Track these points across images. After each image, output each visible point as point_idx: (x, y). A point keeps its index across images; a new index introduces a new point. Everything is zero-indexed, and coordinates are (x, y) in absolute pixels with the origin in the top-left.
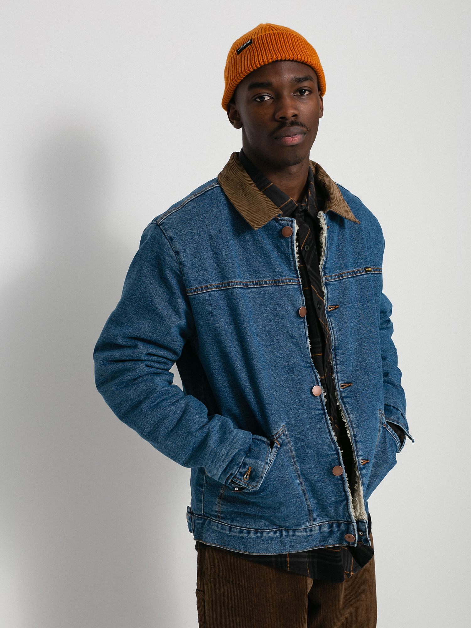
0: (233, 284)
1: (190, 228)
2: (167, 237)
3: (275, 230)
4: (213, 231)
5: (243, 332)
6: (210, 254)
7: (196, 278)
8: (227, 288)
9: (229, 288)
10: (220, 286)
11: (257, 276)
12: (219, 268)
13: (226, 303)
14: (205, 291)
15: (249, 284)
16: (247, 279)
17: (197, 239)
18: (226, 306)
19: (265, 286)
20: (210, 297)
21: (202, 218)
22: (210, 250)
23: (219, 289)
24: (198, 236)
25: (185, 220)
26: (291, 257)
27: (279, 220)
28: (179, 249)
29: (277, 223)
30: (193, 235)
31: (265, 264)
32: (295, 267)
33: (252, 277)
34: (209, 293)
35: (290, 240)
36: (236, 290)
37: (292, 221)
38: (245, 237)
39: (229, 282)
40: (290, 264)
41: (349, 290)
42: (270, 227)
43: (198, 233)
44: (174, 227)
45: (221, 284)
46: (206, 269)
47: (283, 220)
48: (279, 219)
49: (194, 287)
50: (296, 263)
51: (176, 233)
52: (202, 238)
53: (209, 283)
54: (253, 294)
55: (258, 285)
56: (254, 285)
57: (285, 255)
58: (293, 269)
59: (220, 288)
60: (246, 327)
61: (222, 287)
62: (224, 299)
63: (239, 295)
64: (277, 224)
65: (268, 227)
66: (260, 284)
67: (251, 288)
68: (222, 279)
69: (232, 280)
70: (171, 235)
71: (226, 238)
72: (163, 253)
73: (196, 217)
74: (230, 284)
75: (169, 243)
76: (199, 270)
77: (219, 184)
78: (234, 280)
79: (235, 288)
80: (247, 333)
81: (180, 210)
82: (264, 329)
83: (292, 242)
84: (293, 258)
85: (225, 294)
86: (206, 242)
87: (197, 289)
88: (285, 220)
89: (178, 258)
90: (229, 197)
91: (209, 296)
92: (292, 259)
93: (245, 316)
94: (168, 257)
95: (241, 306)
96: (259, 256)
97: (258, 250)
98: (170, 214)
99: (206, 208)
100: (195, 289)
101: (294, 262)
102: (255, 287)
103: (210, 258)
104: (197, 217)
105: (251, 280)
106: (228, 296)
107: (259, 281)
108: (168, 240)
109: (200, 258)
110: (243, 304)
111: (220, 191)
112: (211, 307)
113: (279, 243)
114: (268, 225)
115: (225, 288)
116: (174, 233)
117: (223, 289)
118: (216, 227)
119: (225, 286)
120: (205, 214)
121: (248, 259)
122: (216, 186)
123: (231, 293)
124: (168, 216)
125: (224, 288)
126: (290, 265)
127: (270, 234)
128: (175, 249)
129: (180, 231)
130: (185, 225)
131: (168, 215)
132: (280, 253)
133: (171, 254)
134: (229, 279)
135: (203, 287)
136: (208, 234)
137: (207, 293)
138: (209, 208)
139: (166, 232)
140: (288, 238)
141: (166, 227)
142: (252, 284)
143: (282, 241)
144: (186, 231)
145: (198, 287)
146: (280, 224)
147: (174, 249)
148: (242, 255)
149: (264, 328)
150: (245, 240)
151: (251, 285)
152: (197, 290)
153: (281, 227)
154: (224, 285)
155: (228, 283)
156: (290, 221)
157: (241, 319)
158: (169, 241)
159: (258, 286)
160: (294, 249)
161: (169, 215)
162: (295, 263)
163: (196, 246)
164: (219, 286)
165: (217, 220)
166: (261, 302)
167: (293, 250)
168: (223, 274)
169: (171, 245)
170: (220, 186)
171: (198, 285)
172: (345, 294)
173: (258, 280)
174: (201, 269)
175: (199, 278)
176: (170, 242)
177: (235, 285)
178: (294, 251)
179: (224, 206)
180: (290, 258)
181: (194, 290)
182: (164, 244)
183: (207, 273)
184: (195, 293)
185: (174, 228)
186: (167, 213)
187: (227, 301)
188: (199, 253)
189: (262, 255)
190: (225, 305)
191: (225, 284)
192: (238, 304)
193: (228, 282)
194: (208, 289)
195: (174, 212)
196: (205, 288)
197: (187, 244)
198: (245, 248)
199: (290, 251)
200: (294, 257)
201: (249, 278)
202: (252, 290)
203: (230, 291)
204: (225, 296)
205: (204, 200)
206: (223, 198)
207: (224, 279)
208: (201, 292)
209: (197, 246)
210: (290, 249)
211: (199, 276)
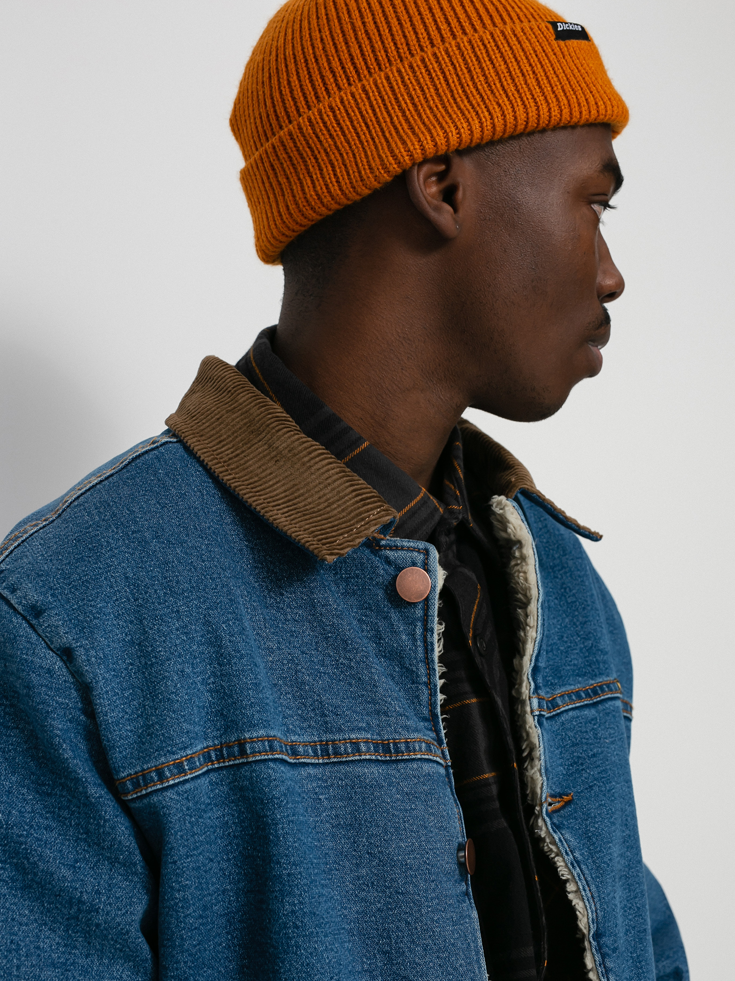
0: (258, 746)
1: (96, 563)
2: (20, 608)
3: (371, 579)
4: (180, 568)
5: (285, 923)
6: (178, 642)
7: (139, 737)
8: (237, 762)
9: (243, 763)
10: (213, 755)
11: (326, 723)
12: (208, 691)
13: (233, 816)
14: (171, 782)
15: (301, 749)
16: (295, 733)
17: (129, 600)
18: (234, 823)
19: (352, 761)
20: (189, 801)
21: (133, 532)
22: (177, 630)
23: (210, 767)
24: (129, 587)
25: (76, 545)
26: (422, 670)
27: (383, 546)
28: (67, 638)
29: (375, 555)
30: (111, 587)
31: (350, 684)
32: (432, 705)
33: (309, 726)
34: (187, 786)
35: (419, 613)
36: (268, 768)
37: (427, 552)
38: (282, 595)
39: (245, 739)
40: (417, 697)
41: (587, 744)
42: (354, 568)
43: (127, 578)
44: (41, 570)
45: (215, 750)
46: (169, 699)
47: (397, 547)
48: (383, 542)
49: (132, 772)
50: (436, 692)
51: (51, 588)
52: (146, 593)
53: (185, 748)
54: (315, 785)
55: (328, 755)
56: (318, 756)
57: (402, 666)
58: (426, 712)
59: (213, 764)
60: (295, 905)
61: (221, 757)
62: (226, 798)
63: (277, 786)
64: (376, 560)
65: (346, 570)
66: (337, 753)
67: (307, 764)
68: (218, 730)
69: (255, 735)
70: (34, 597)
71: (225, 590)
72: (18, 670)
73: (113, 531)
74: (248, 746)
75: (32, 626)
76: (144, 706)
77: (174, 435)
78: (262, 732)
79: (265, 760)
80: (297, 927)
81: (56, 522)
82: (346, 912)
83: (426, 620)
84: (429, 674)
85: (230, 783)
86: (160, 604)
87: (144, 776)
88: (402, 548)
89: (75, 672)
90: (218, 469)
91: (187, 798)
92: (424, 679)
93: (296, 866)
94: (39, 675)
95: (283, 829)
96: (330, 657)
97: (327, 638)
98: (23, 542)
99: (145, 502)
100: (137, 778)
101: (430, 689)
102: (321, 761)
103: (180, 656)
104: (117, 528)
105: (306, 738)
106: (242, 789)
107: (333, 741)
108: (24, 618)
109: (146, 663)
110: (291, 818)
111: (181, 451)
112: (192, 840)
113: (382, 625)
114: (345, 562)
115: (231, 763)
116: (43, 590)
117: (222, 765)
118: (186, 553)
119: (231, 755)
120: (142, 518)
121: (297, 664)
122: (166, 440)
123: (252, 778)
124: (15, 548)
125: (227, 764)
126: (416, 701)
127: (354, 593)
128: (57, 642)
129: (65, 579)
130: (77, 560)
131: (16, 544)
132: (385, 657)
133: (46, 664)
134: (243, 731)
135: (162, 768)
136: (166, 578)
137: (181, 788)
138: (153, 502)
139: (12, 593)
140: (415, 605)
141: (12, 579)
142: (310, 751)
143: (393, 615)
144: (85, 576)
145: (145, 767)
146: (388, 561)
147: (52, 643)
148: (279, 649)
149: (346, 908)
150: (281, 605)
151: (307, 755)
152: (144, 779)
153: (391, 570)
154: (225, 752)
155: (241, 744)
156: (419, 551)
157: (280, 876)
158: (28, 622)
159: (329, 758)
160: (432, 644)
161: (19, 545)
162: (433, 694)
163: (125, 622)
164: (210, 757)
165: (187, 535)
166: (337, 816)
167: (428, 648)
168: (222, 714)
169: (40, 632)
170: (180, 441)
171: (147, 762)
172: (579, 757)
173: (330, 736)
174: (153, 701)
175: (148, 735)
176: (34, 622)
177: (266, 751)
178: (433, 650)
179: (202, 495)
180: (418, 676)
181: (133, 784)
182: (12, 636)
183: (174, 712)
184: (139, 794)
185: (39, 576)
186: (10, 540)
187: (237, 806)
188: (139, 644)
189: (339, 654)
190: (230, 822)
191: (229, 747)
192: (273, 820)
193: (239, 740)
194: (181, 770)
195: (36, 532)
196: (170, 770)
197: (95, 618)
198: (283, 627)
199: (420, 650)
200: (430, 671)
201: (301, 729)
202: (311, 771)
203: (246, 771)
204: (231, 789)
205: (134, 479)
206: (196, 473)
207: (226, 731)
208: (159, 787)
209: (131, 622)
210: (419, 643)
211: (149, 727)
